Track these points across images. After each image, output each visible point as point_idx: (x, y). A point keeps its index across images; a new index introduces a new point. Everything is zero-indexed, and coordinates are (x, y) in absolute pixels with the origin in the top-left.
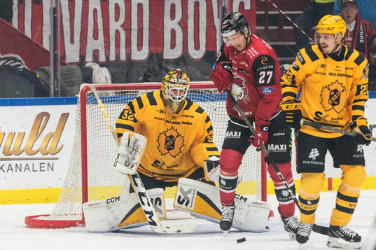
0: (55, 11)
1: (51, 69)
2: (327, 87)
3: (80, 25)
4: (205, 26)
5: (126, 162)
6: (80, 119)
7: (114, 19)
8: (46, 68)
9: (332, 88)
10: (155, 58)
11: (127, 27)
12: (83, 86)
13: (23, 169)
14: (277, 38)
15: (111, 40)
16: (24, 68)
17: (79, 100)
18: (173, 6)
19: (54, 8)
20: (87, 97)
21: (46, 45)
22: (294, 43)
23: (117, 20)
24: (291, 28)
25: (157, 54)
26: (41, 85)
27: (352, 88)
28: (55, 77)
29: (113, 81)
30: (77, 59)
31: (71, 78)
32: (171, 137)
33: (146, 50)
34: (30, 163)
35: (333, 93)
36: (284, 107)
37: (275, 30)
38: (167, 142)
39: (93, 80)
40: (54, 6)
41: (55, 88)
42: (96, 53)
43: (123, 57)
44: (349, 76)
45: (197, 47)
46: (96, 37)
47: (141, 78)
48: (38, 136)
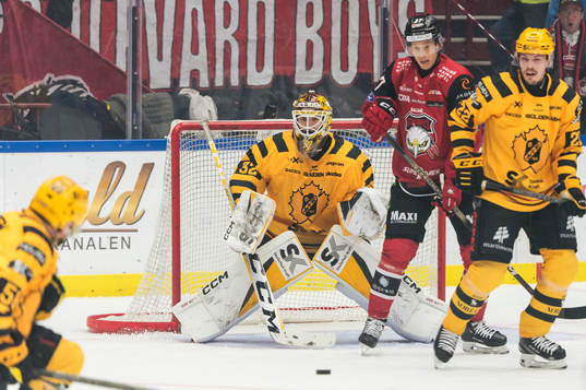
0: (136, 12)
1: (128, 98)
2: (523, 135)
3: (171, 33)
4: (357, 35)
5: (243, 234)
6: (170, 173)
7: (222, 23)
8: (121, 96)
9: (530, 137)
10: (282, 82)
11: (241, 36)
12: (175, 123)
13: (85, 246)
14: (463, 56)
15: (217, 56)
16: (88, 96)
17: (169, 144)
18: (310, 6)
19: (134, 8)
20: (182, 140)
21: (121, 63)
22: (489, 63)
23: (226, 25)
24: (485, 40)
25: (285, 77)
26: (113, 121)
27: (557, 138)
28: (135, 110)
29: (220, 116)
30: (167, 84)
31: (158, 111)
32: (311, 196)
33: (269, 70)
34: (96, 236)
35: (530, 145)
36: (457, 164)
37: (462, 43)
38: (305, 203)
39: (191, 115)
40: (134, 4)
41: (133, 126)
42: (195, 75)
43: (235, 81)
44: (555, 119)
45: (345, 67)
46: (195, 51)
47: (262, 113)
48: (108, 196)
